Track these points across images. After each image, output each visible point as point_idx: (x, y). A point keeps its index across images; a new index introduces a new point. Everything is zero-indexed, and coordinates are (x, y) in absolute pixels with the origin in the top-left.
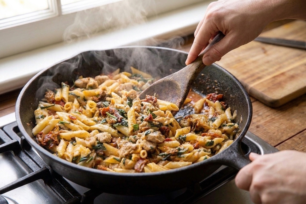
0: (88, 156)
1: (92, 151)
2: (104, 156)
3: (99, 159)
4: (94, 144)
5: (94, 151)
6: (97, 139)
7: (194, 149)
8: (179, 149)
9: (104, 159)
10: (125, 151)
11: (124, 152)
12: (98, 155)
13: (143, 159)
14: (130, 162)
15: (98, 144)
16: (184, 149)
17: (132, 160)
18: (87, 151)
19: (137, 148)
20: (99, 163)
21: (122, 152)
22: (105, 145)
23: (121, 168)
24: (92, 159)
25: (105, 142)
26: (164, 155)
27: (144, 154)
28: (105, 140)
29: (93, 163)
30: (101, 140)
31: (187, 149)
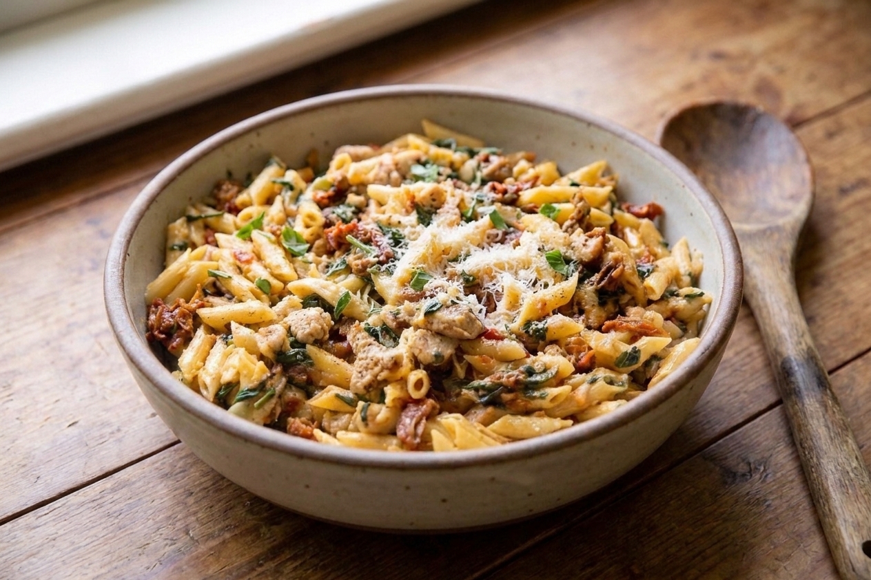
0: (262, 387)
1: (274, 371)
2: (309, 388)
3: (293, 394)
4: (282, 346)
5: (278, 369)
6: (289, 331)
7: (575, 373)
8: (530, 372)
9: (309, 396)
10: (364, 373)
11: (360, 375)
12: (290, 382)
13: (418, 402)
14: (381, 413)
15: (293, 346)
16: (545, 371)
17: (387, 407)
18: (258, 370)
19: (396, 364)
20: (291, 409)
21: (357, 375)
22: (311, 349)
23: (357, 430)
24: (272, 396)
25: (312, 339)
26: (483, 387)
27: (419, 385)
28: (311, 334)
29: (274, 409)
30: (300, 334)
31: (553, 371)
